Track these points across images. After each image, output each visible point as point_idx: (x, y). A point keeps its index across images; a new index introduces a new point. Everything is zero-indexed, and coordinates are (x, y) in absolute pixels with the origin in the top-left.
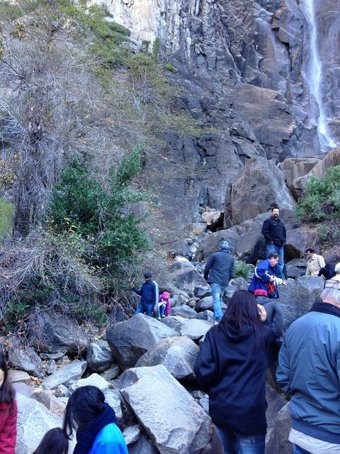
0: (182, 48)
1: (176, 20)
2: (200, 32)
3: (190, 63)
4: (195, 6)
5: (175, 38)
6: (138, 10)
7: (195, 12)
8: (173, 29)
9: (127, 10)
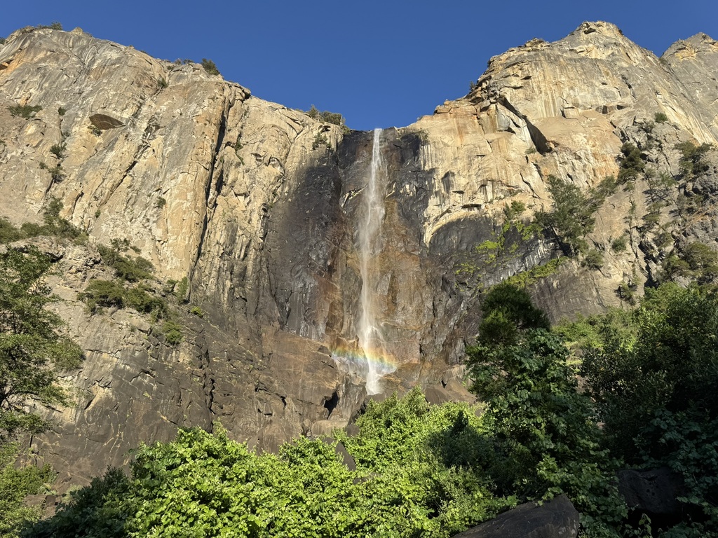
0: (218, 290)
1: (216, 262)
2: (243, 275)
3: (225, 306)
4: (241, 250)
5: (212, 280)
6: (171, 249)
7: (239, 257)
8: (211, 270)
9: (159, 247)
